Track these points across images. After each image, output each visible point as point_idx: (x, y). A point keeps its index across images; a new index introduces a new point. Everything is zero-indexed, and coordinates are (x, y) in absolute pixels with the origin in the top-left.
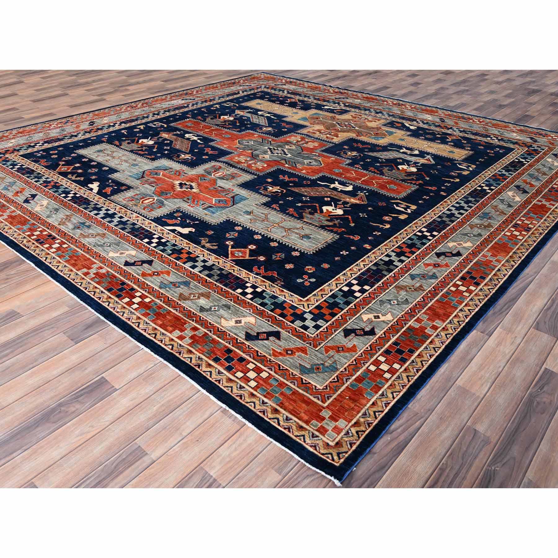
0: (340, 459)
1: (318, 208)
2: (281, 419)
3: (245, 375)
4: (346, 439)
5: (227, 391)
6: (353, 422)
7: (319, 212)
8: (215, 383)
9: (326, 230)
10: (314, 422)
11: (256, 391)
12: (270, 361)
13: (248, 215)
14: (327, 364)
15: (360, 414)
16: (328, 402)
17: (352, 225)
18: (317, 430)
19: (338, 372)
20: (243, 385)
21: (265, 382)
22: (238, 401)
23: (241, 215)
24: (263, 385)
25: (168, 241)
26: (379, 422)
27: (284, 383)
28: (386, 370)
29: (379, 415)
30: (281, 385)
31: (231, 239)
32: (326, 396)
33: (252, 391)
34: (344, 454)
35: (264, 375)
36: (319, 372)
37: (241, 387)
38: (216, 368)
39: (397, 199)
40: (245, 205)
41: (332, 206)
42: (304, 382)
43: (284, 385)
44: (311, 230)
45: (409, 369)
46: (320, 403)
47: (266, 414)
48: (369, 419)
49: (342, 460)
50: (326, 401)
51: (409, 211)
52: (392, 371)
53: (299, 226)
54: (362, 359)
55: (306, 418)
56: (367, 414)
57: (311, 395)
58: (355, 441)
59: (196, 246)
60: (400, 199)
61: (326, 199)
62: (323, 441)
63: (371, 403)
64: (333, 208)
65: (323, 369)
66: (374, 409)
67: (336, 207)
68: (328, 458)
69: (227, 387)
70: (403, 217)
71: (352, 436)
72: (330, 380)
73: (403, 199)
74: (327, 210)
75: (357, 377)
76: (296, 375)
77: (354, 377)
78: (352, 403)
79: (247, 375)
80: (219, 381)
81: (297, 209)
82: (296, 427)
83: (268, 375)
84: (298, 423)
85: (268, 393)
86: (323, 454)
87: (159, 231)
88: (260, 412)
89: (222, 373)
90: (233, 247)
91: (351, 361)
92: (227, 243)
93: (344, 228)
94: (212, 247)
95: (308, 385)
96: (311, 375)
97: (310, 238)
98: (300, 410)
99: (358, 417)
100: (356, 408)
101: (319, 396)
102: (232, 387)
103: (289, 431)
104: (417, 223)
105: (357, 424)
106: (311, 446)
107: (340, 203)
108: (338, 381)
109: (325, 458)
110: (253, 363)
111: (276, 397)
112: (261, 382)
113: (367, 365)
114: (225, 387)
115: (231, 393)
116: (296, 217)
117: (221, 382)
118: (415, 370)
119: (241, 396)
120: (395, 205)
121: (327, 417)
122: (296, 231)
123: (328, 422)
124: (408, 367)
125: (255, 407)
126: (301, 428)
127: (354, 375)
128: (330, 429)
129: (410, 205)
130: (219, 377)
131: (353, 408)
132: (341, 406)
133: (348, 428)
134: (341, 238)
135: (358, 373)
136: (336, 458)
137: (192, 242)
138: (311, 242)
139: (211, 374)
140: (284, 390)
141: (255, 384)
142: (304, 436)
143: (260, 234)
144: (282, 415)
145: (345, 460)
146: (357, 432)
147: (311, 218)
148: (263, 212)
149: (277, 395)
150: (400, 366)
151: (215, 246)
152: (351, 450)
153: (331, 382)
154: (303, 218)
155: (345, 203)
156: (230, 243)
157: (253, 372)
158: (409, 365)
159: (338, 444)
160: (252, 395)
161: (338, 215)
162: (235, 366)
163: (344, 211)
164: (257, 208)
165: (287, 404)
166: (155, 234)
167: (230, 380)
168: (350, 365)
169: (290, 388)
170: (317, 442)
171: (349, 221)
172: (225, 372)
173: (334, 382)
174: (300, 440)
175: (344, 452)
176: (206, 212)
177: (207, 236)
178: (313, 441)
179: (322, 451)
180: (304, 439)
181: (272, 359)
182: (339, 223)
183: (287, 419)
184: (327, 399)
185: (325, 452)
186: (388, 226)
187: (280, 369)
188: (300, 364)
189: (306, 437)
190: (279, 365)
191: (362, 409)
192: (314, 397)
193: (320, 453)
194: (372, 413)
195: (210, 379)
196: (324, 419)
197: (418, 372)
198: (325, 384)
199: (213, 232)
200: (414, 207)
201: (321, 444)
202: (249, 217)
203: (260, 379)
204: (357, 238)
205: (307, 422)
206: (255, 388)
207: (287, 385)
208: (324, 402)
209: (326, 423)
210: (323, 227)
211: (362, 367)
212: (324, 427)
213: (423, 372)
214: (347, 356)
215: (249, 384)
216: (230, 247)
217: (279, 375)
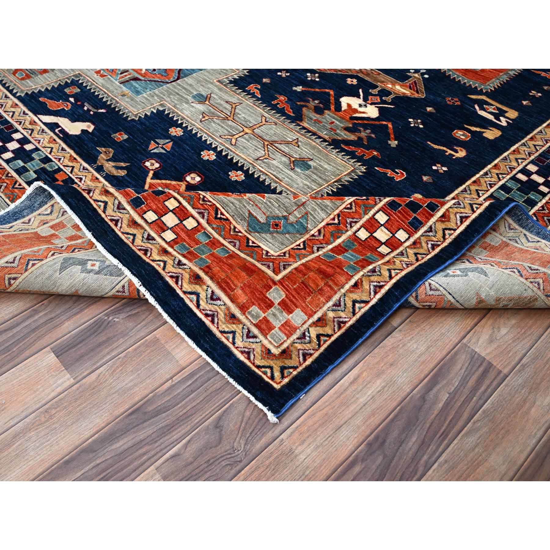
0: (283, 377)
1: (332, 99)
2: (203, 295)
3: (159, 219)
4: (299, 346)
5: (126, 240)
6: (316, 317)
7: (332, 107)
8: (110, 223)
9: (342, 150)
10: (255, 309)
11: (172, 247)
12: (204, 200)
13: (200, 102)
14: (292, 219)
15: (330, 303)
16: (284, 273)
17: (394, 143)
18: (256, 325)
19: (307, 236)
20: (153, 234)
21: (189, 236)
22: (139, 257)
23: (187, 102)
24: (185, 241)
25: (37, 149)
26: (358, 321)
27: (219, 242)
28: (383, 240)
29: (360, 308)
30: (214, 243)
31: (157, 157)
32: (282, 264)
33: (166, 246)
34: (291, 370)
35: (190, 224)
36: (277, 232)
37: (150, 238)
38: (116, 198)
39: (481, 93)
40: (199, 82)
41: (359, 97)
42: (251, 244)
43: (219, 245)
44: (314, 148)
45: (420, 243)
46: (270, 273)
47: (180, 283)
48: (342, 314)
49: (286, 380)
50: (280, 271)
51: (503, 122)
52: (393, 244)
53: (291, 136)
54: (349, 215)
55: (243, 299)
56: (342, 304)
57: (258, 261)
58: (312, 352)
59: (86, 165)
60: (487, 94)
61: (349, 81)
62: (263, 345)
63: (352, 282)
64: (361, 101)
65: (285, 227)
66: (355, 296)
67: (365, 100)
68: (265, 373)
69: (128, 234)
70: (491, 134)
71: (310, 342)
72: (292, 246)
73: (493, 95)
74: (349, 105)
75: (336, 247)
76: (240, 232)
77: (330, 247)
78: (322, 279)
79: (163, 219)
80: (117, 222)
81: (293, 97)
82: (225, 315)
83: (196, 224)
84: (228, 309)
85: (190, 253)
86: (258, 367)
87: (27, 123)
88: (172, 277)
89: (124, 209)
90: (156, 176)
91: (332, 216)
92: (148, 164)
93: (375, 149)
94: (115, 172)
95: (256, 249)
96: (264, 235)
97: (309, 167)
98: (236, 282)
99: (325, 308)
100: (326, 289)
101: (271, 264)
102: (134, 235)
103: (213, 322)
104: (517, 151)
105: (321, 322)
106: (242, 352)
107: (375, 91)
108: (304, 248)
109: (260, 373)
110: (175, 199)
111: (202, 258)
112: (183, 235)
113: (355, 228)
114: (123, 233)
115: (131, 245)
116: (288, 117)
117: (119, 225)
118: (430, 246)
119: (146, 251)
120: (477, 107)
121: (276, 302)
122: (283, 147)
123: (277, 313)
124: (419, 238)
125: (164, 269)
126: (233, 318)
127: (331, 243)
128: (277, 324)
129: (505, 108)
130: (117, 215)
131: (321, 290)
132: (303, 283)
133: (306, 326)
134: (369, 173)
135: (339, 241)
136: (277, 374)
137: (81, 157)
138: (309, 177)
139: (105, 207)
140: (217, 251)
141: (173, 236)
142: (234, 333)
143: (215, 149)
144: (205, 287)
145: (290, 381)
146: (318, 336)
147: (317, 121)
148: (230, 100)
149: (203, 256)
150: (407, 236)
151: (122, 168)
152: (304, 366)
153: (292, 249)
154: (301, 120)
155: (385, 93)
156: (152, 165)
157: (174, 216)
158: (422, 236)
159: (286, 353)
160: (165, 252)
161: (368, 119)
162: (146, 199)
163: (381, 110)
164: (220, 89)
165: (216, 269)
166: (17, 131)
167: (133, 223)
168: (328, 224)
169: (226, 250)
170: (254, 346)
171: (389, 134)
172: (128, 208)
173: (297, 249)
174: (227, 339)
175: (291, 368)
176: (124, 88)
177: (113, 144)
178: (247, 344)
179: (258, 362)
180: (234, 338)
181: (208, 196)
182: (369, 138)
183: (213, 298)
184: (282, 268)
185: (262, 364)
186: (462, 154)
187: (216, 218)
188: (250, 213)
189: (237, 334)
190: (217, 209)
191: (336, 293)
192: (262, 264)
193: (254, 364)
194: (350, 304)
195: (103, 215)
196: (270, 305)
197: (433, 249)
198: (283, 251)
199: (126, 137)
200: (513, 114)
201: (258, 349)
202: (201, 107)
203: (182, 230)
204: (399, 175)
205: (243, 308)
206: (171, 244)
207: (223, 245)
208: (276, 271)
209: (274, 315)
210: (336, 144)
211: (347, 231)
212: (268, 321)
213: (442, 250)
214: (326, 206)
215: (162, 235)
216: (151, 174)
217: (213, 228)
